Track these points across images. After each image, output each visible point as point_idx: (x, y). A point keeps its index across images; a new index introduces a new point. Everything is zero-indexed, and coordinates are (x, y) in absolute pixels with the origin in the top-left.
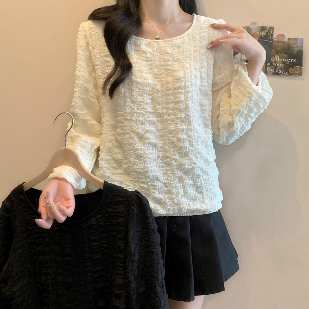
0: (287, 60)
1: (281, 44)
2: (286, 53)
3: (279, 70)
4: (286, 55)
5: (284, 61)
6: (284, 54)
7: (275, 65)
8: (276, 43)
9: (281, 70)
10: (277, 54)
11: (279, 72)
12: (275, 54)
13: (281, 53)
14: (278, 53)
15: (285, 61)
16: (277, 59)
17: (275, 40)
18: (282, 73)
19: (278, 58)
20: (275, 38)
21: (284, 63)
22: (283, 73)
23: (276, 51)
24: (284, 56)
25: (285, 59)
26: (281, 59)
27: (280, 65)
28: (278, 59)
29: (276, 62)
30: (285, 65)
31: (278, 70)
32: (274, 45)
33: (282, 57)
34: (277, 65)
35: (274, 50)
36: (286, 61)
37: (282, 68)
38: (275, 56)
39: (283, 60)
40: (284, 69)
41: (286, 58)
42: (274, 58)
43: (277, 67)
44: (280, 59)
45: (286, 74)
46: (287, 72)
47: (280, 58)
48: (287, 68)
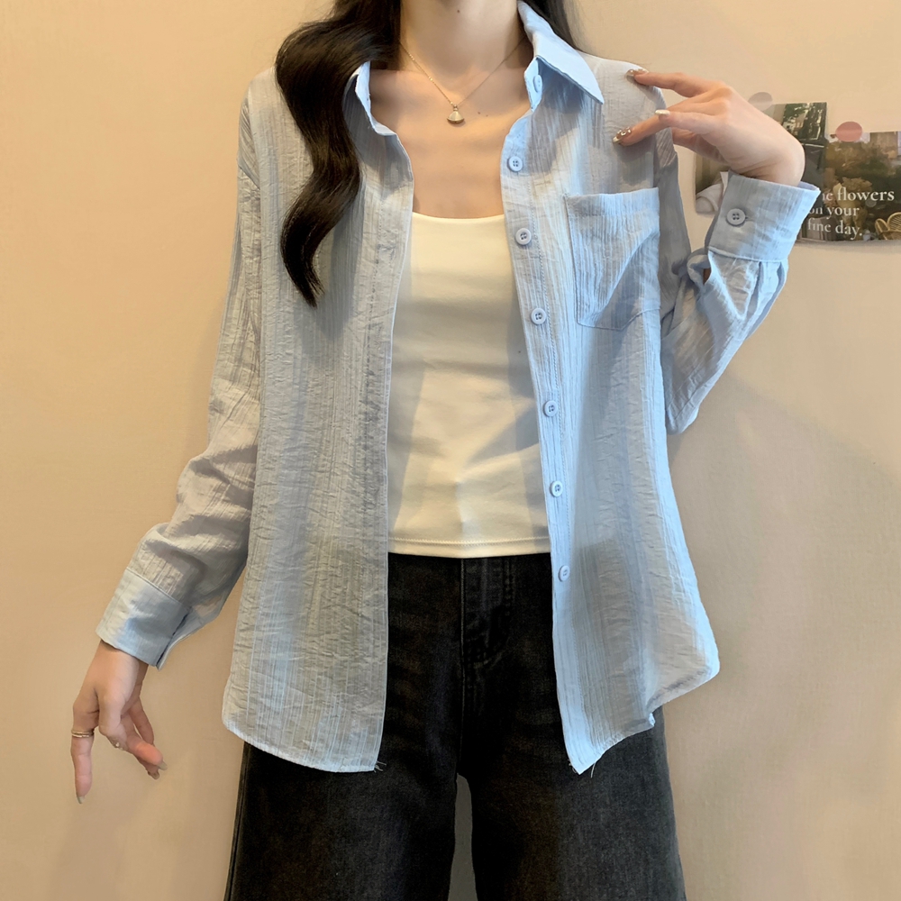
0: (869, 197)
1: (850, 152)
2: (865, 177)
3: (844, 226)
4: (867, 183)
5: (861, 198)
6: (860, 180)
7: (833, 213)
8: (837, 150)
9: (852, 225)
10: (842, 182)
11: (844, 230)
12: (834, 181)
13: (851, 177)
14: (845, 179)
15: (863, 199)
16: (839, 194)
17: (831, 141)
18: (853, 235)
19: (842, 191)
20: (833, 136)
21: (861, 204)
22: (858, 234)
23: (836, 173)
24: (860, 184)
25: (863, 194)
26: (852, 195)
27: (849, 212)
28: (842, 196)
29: (836, 204)
30: (863, 211)
31: (842, 226)
32: (829, 156)
33: (854, 188)
34: (838, 211)
35: (830, 171)
36: (866, 198)
37: (854, 220)
38: (835, 187)
39: (857, 198)
40: (861, 223)
41: (864, 190)
42: (832, 191)
43: (840, 217)
44: (849, 195)
45: (867, 237)
46: (868, 232)
47: (848, 191)
48: (868, 219)
